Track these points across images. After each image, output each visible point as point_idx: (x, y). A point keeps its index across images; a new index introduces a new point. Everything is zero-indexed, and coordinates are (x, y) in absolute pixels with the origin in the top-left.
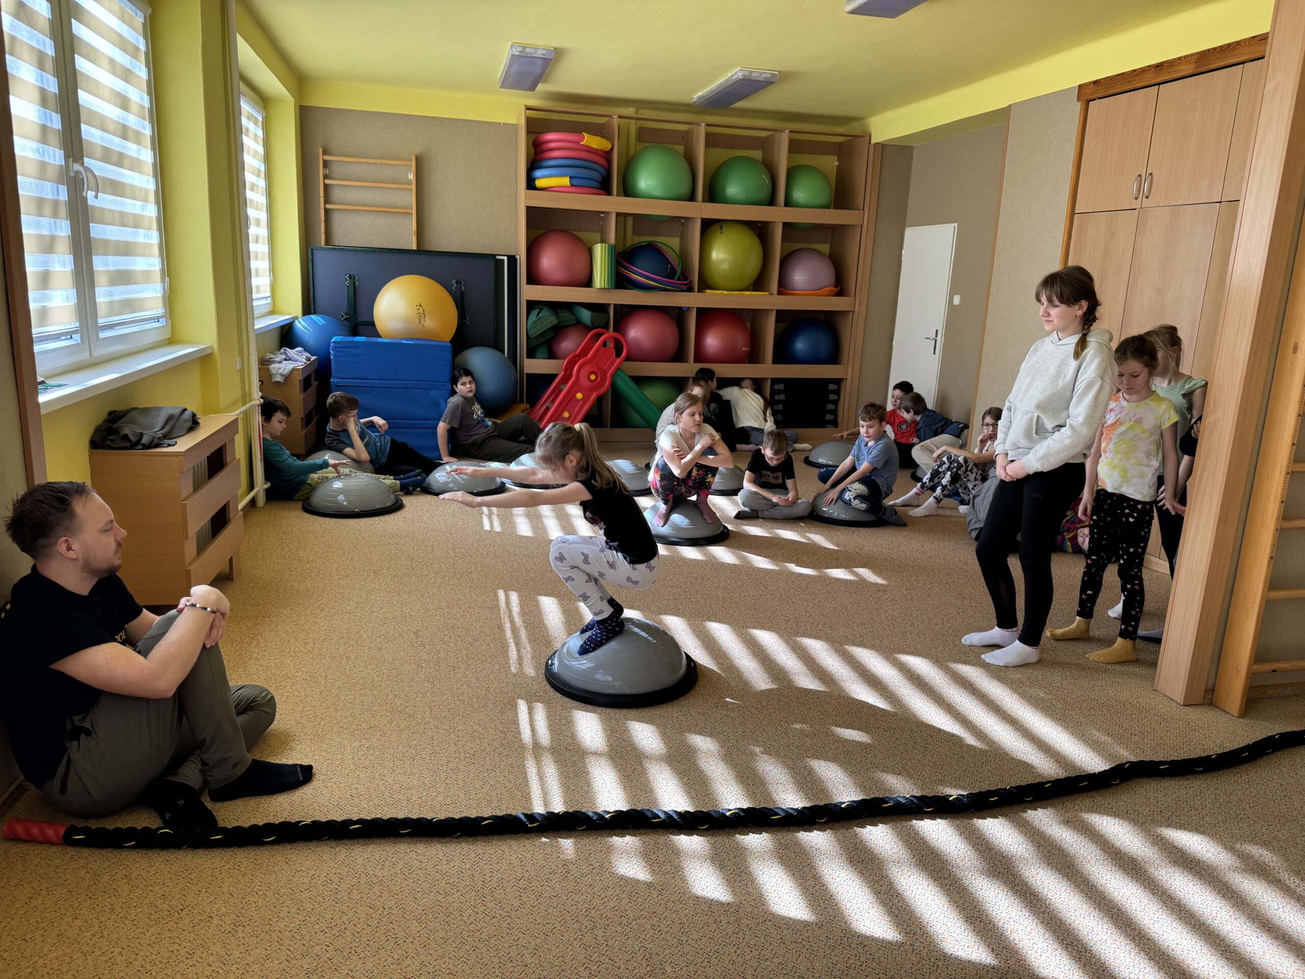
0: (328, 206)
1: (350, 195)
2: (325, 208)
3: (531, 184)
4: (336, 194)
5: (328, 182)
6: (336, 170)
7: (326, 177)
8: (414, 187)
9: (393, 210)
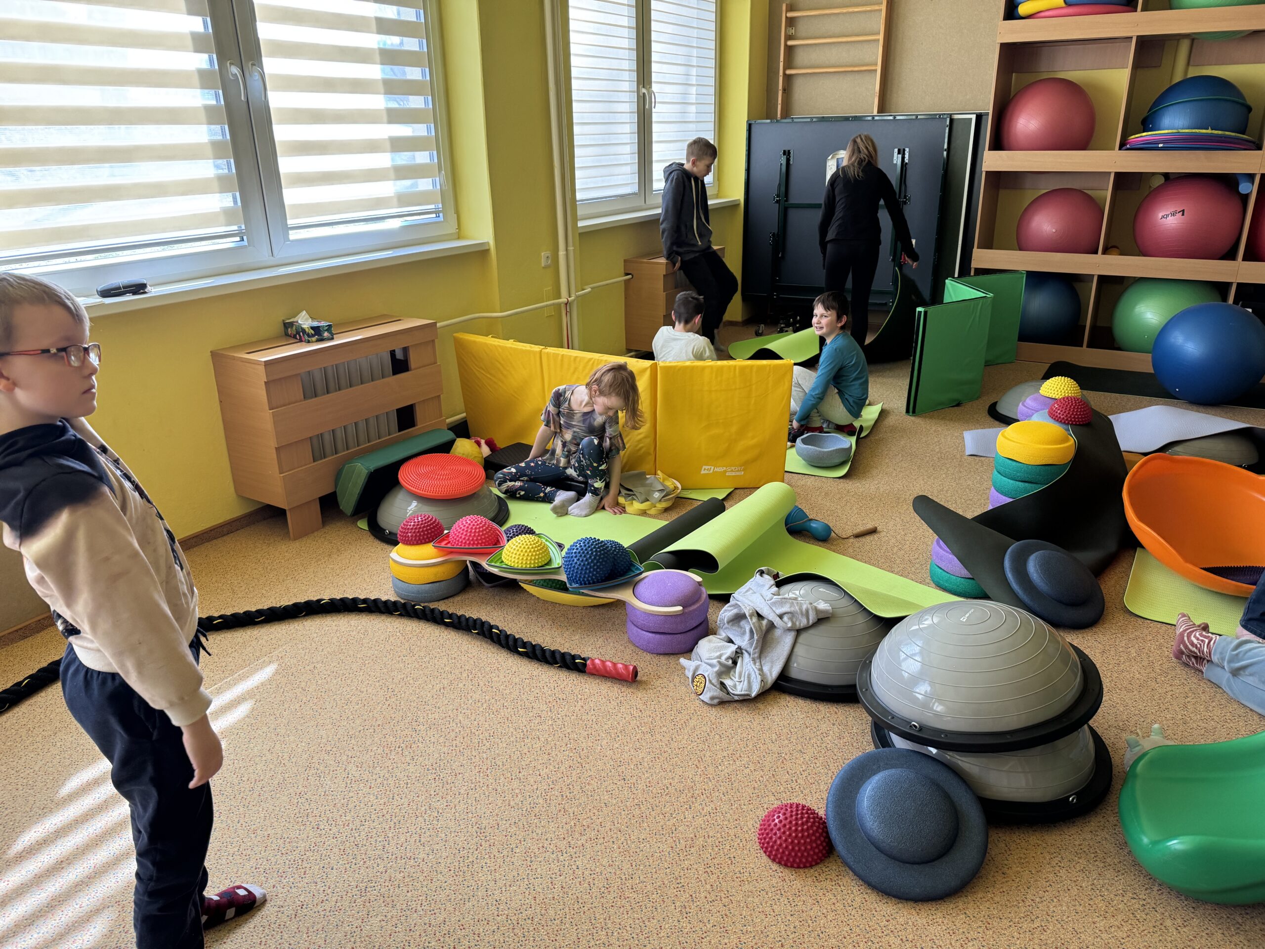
0: (788, 72)
1: (814, 57)
2: (784, 74)
3: (1011, 13)
4: (801, 57)
5: (790, 43)
6: (802, 28)
7: (789, 37)
8: (881, 37)
9: (856, 69)
